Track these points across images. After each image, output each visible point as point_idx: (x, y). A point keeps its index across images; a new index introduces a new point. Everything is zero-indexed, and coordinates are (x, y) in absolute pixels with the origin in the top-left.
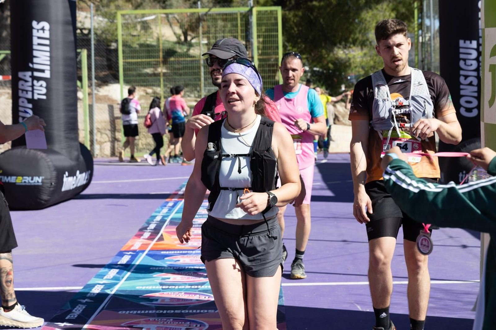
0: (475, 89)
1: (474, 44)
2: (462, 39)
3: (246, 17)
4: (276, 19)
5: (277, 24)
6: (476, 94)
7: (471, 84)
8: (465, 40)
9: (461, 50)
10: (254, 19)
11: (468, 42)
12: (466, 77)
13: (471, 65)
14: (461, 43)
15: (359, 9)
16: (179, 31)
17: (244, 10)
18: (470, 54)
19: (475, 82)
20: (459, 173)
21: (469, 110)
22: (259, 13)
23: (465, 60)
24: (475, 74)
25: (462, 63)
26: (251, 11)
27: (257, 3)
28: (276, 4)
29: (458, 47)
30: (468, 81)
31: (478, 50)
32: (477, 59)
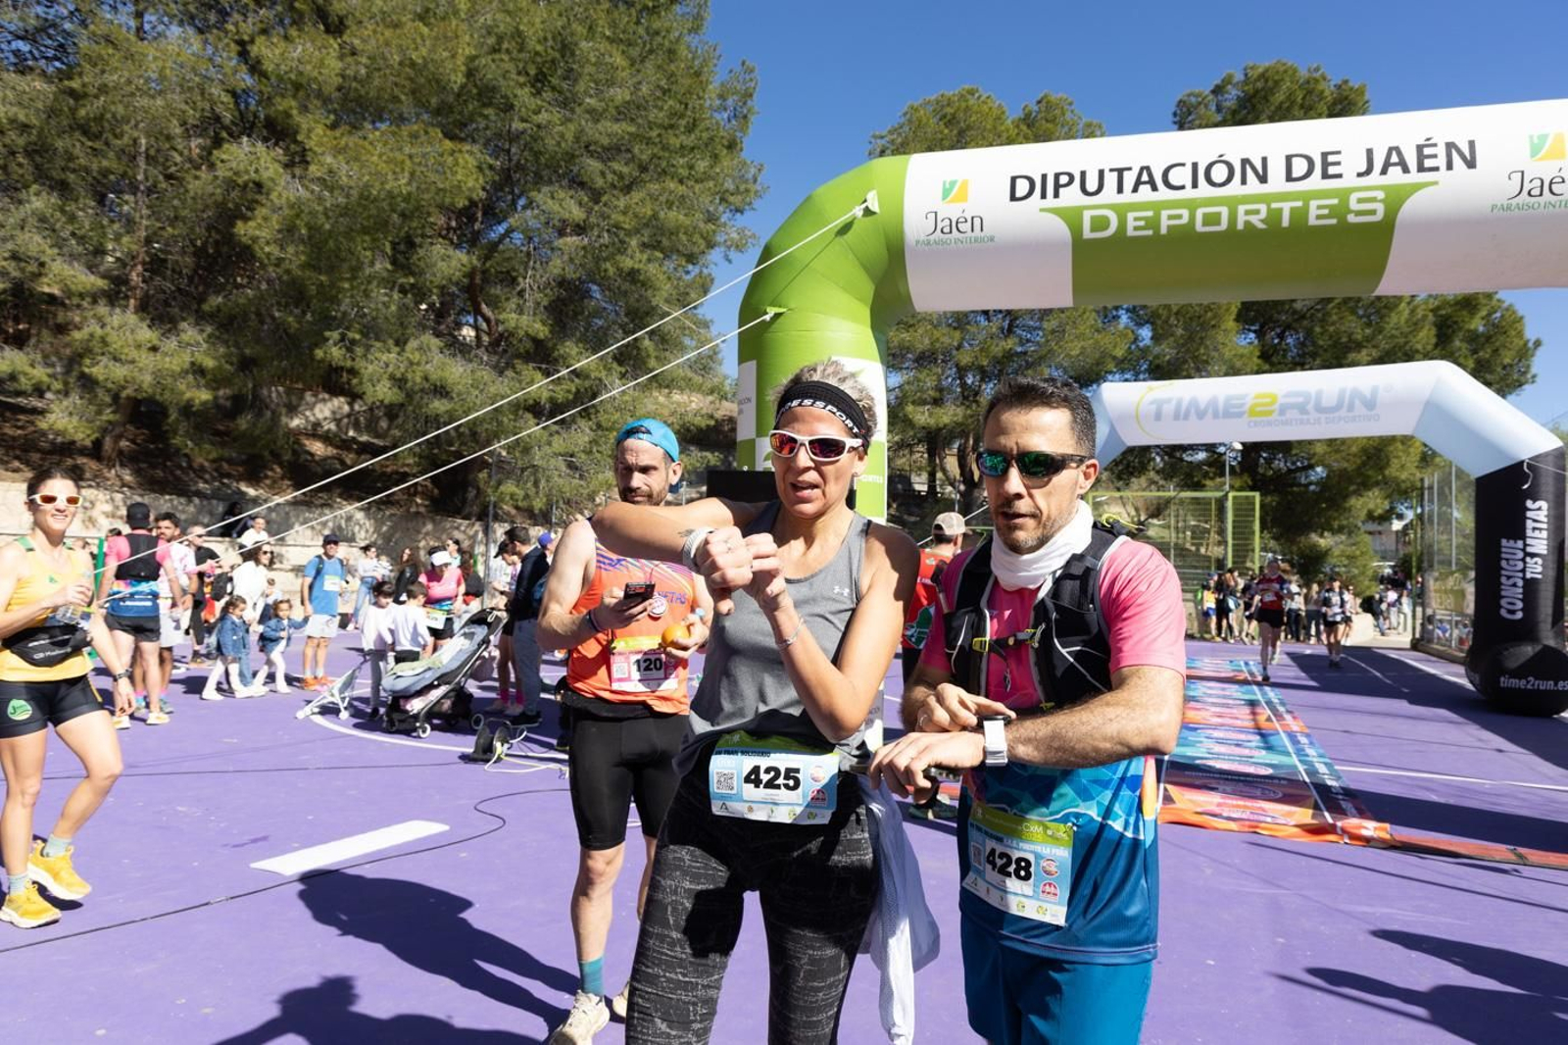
1: (1520, 544)
2: (1505, 537)
3: (1221, 504)
4: (1254, 504)
5: (1254, 510)
7: (1515, 585)
8: (1508, 540)
9: (1504, 550)
10: (1229, 504)
11: (1512, 542)
12: (1509, 577)
13: (1516, 565)
14: (1504, 542)
15: (1346, 497)
16: (1133, 513)
17: (1219, 494)
18: (1515, 554)
19: (1520, 583)
20: (1499, 678)
21: (1512, 612)
22: (1235, 498)
23: (1507, 560)
25: (1504, 564)
26: (1226, 496)
27: (1232, 487)
28: (1252, 489)
29: (1500, 546)
30: (1511, 581)
31: (1524, 550)
32: (1523, 560)
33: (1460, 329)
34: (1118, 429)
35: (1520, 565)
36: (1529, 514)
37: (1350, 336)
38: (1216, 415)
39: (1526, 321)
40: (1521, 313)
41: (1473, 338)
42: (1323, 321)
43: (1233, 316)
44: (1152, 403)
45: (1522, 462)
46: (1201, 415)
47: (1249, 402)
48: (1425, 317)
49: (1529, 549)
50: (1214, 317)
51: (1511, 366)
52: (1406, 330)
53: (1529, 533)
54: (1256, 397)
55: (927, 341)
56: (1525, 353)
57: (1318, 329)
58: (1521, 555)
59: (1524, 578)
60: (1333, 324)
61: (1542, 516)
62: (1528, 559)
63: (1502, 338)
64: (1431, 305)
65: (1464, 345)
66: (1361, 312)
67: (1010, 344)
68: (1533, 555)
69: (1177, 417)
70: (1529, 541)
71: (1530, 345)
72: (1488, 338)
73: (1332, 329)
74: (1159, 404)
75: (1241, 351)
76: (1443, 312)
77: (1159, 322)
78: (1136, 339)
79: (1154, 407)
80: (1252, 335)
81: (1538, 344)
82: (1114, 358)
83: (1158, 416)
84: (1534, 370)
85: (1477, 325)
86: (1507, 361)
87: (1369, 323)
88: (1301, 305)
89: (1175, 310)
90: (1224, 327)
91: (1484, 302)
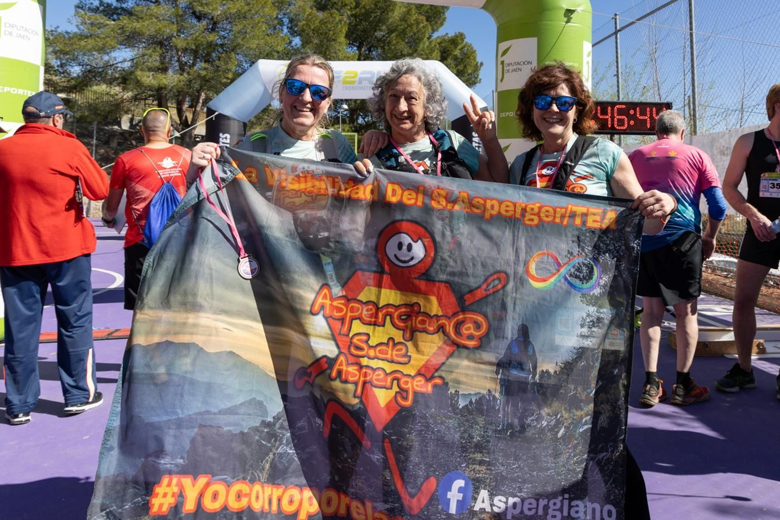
28: (354, 131)
33: (451, 54)
37: (401, 52)
39: (477, 52)
40: (475, 48)
41: (455, 58)
42: (389, 43)
43: (344, 35)
48: (435, 46)
50: (334, 34)
51: (471, 74)
52: (427, 52)
55: (153, 30)
56: (477, 68)
57: (386, 48)
60: (394, 45)
63: (468, 60)
64: (439, 41)
65: (452, 62)
66: (407, 40)
67: (212, 37)
71: (479, 64)
72: (462, 59)
73: (393, 47)
75: (348, 55)
76: (443, 45)
77: (304, 34)
78: (291, 42)
80: (355, 48)
81: (482, 64)
82: (278, 52)
84: (480, 77)
85: (457, 52)
86: (470, 71)
87: (411, 47)
88: (379, 34)
89: (312, 28)
90: (339, 41)
91: (460, 42)
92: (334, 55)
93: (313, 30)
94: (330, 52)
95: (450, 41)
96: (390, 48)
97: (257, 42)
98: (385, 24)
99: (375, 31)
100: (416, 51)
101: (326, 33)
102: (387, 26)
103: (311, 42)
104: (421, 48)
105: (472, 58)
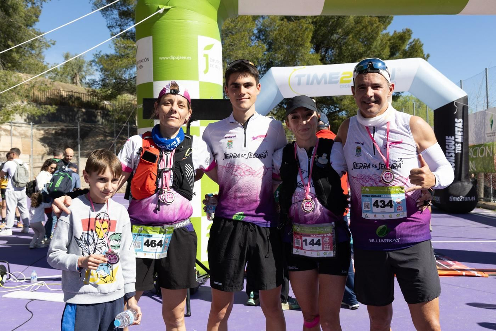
0: (454, 158)
1: (453, 138)
2: (447, 135)
6: (454, 161)
7: (451, 156)
8: (449, 136)
9: (447, 141)
11: (450, 137)
13: (452, 147)
14: (447, 137)
18: (451, 142)
19: (454, 155)
20: (449, 197)
23: (448, 145)
24: (454, 151)
25: (447, 147)
29: (445, 140)
30: (450, 154)
31: (455, 140)
32: (454, 145)
33: (399, 49)
34: (280, 90)
35: (453, 147)
36: (456, 125)
38: (326, 83)
42: (346, 44)
43: (310, 40)
44: (296, 77)
45: (454, 102)
46: (319, 83)
47: (340, 76)
48: (386, 43)
49: (457, 140)
50: (301, 41)
52: (380, 49)
53: (456, 133)
54: (343, 74)
58: (453, 143)
59: (455, 153)
61: (460, 125)
62: (456, 145)
64: (387, 38)
66: (362, 40)
68: (458, 143)
69: (308, 83)
70: (456, 137)
71: (426, 56)
74: (299, 77)
76: (392, 41)
79: (297, 78)
81: (429, 56)
83: (299, 84)
87: (365, 45)
88: (335, 37)
89: (284, 36)
90: (305, 46)
91: (407, 37)
92: (302, 58)
93: (284, 38)
94: (298, 55)
95: (398, 37)
96: (347, 48)
97: (242, 52)
98: (342, 27)
99: (332, 34)
100: (370, 49)
101: (295, 40)
102: (343, 30)
103: (282, 48)
104: (374, 46)
105: (419, 51)
